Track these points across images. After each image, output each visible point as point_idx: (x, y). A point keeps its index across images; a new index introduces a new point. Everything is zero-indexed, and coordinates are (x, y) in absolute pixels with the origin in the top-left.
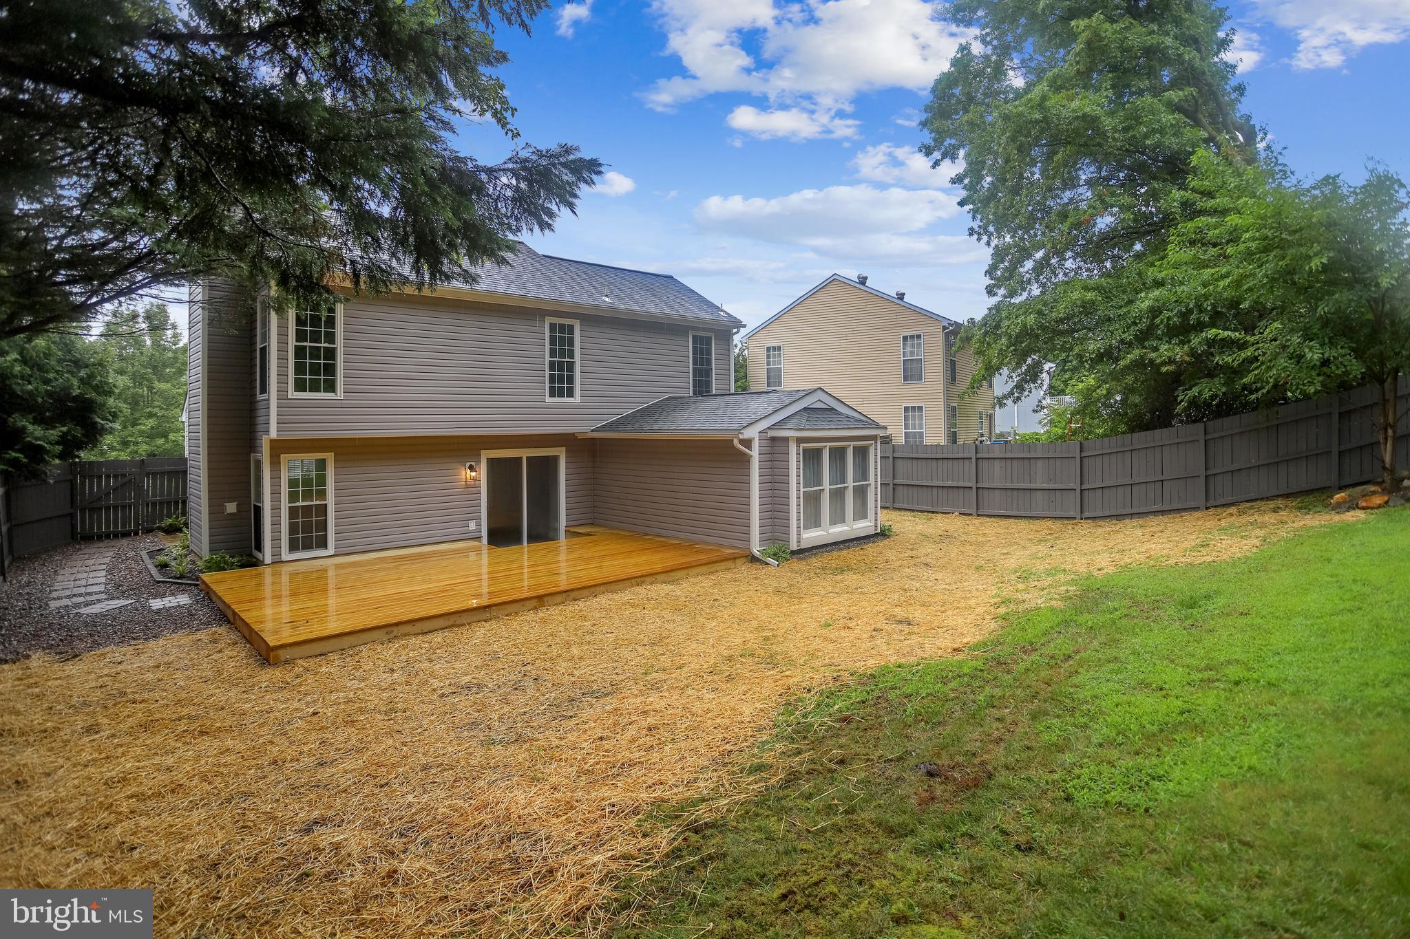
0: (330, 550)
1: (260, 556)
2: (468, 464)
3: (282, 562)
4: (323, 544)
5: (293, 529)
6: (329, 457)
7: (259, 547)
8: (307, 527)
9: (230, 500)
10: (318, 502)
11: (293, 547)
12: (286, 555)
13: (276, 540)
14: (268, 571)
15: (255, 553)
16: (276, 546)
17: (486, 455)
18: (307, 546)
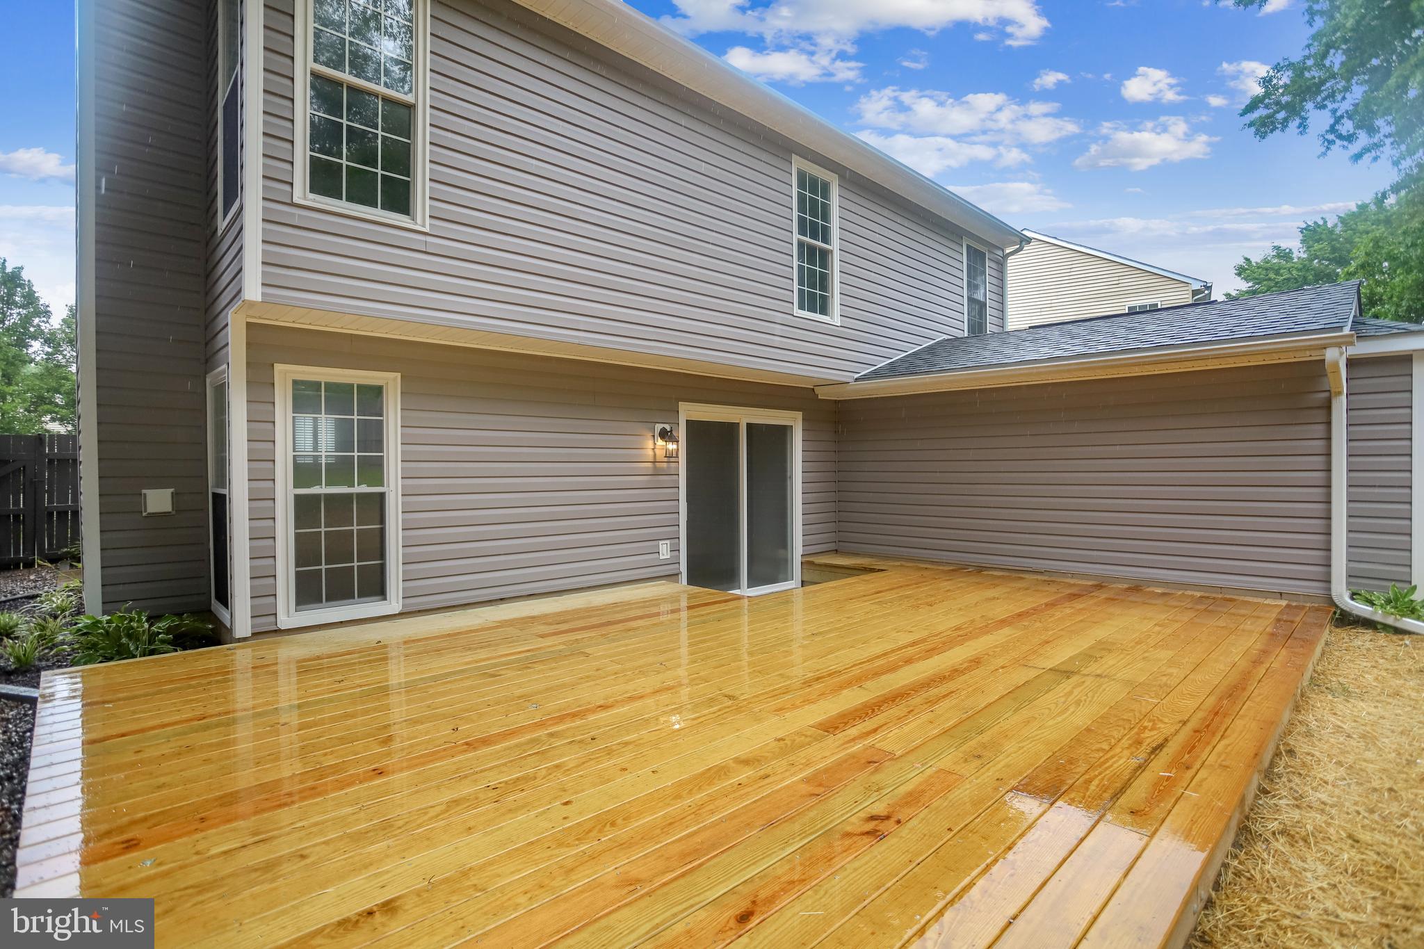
0: (394, 604)
1: (224, 615)
2: (659, 427)
3: (278, 632)
4: (376, 587)
5: (305, 552)
6: (391, 382)
7: (223, 596)
8: (339, 548)
9: (158, 484)
10: (364, 489)
11: (307, 593)
12: (288, 616)
13: (263, 576)
14: (242, 657)
15: (216, 606)
16: (264, 593)
17: (690, 411)
18: (340, 591)
